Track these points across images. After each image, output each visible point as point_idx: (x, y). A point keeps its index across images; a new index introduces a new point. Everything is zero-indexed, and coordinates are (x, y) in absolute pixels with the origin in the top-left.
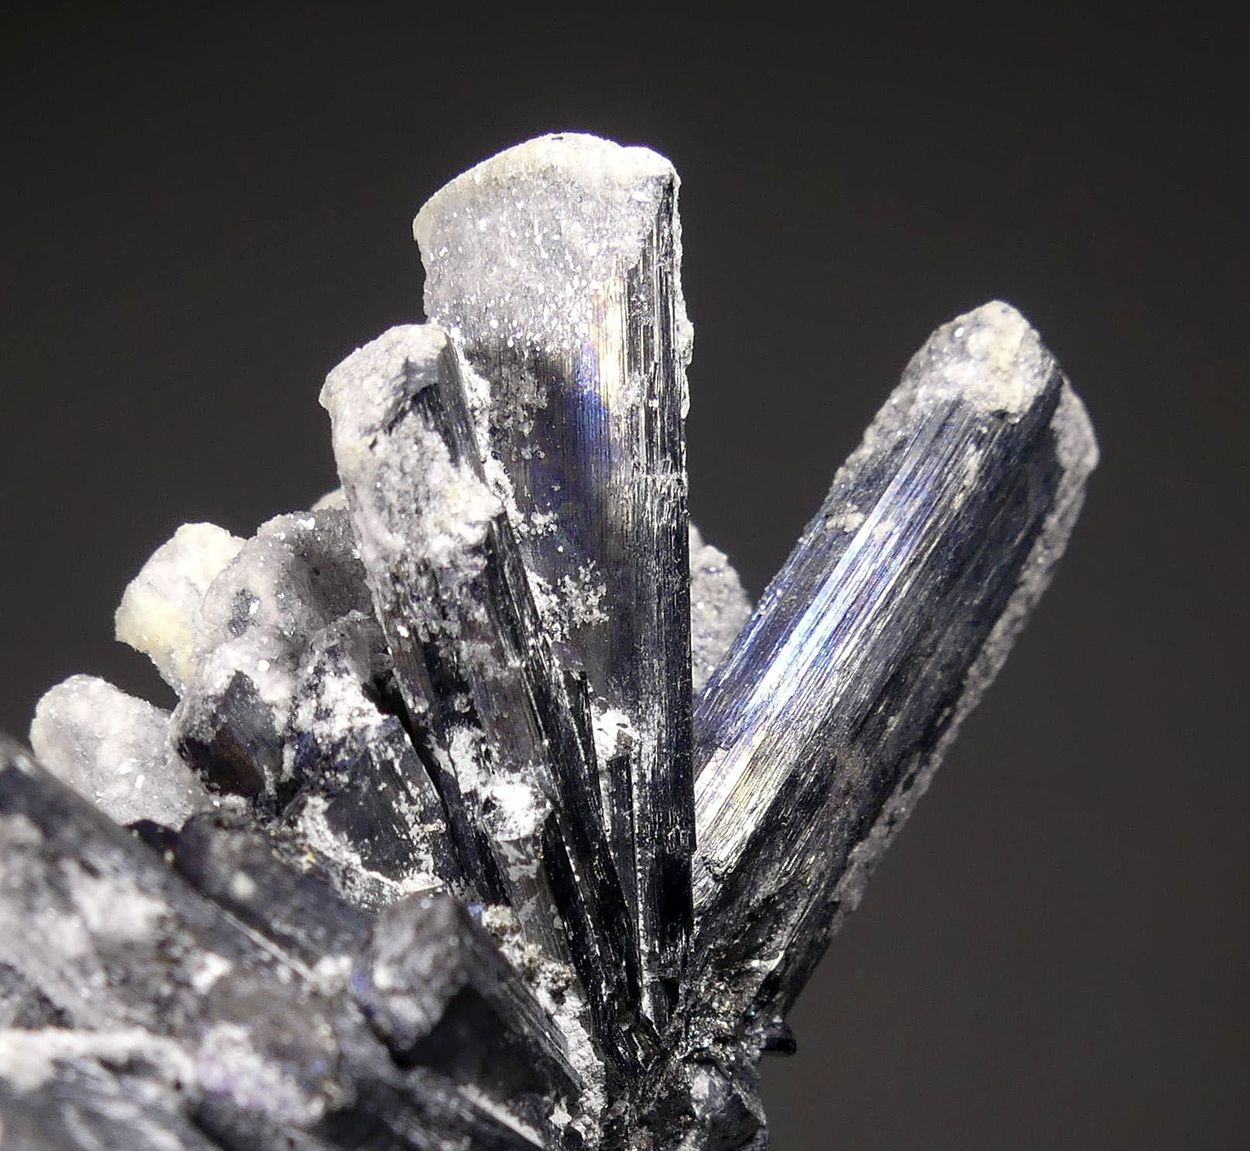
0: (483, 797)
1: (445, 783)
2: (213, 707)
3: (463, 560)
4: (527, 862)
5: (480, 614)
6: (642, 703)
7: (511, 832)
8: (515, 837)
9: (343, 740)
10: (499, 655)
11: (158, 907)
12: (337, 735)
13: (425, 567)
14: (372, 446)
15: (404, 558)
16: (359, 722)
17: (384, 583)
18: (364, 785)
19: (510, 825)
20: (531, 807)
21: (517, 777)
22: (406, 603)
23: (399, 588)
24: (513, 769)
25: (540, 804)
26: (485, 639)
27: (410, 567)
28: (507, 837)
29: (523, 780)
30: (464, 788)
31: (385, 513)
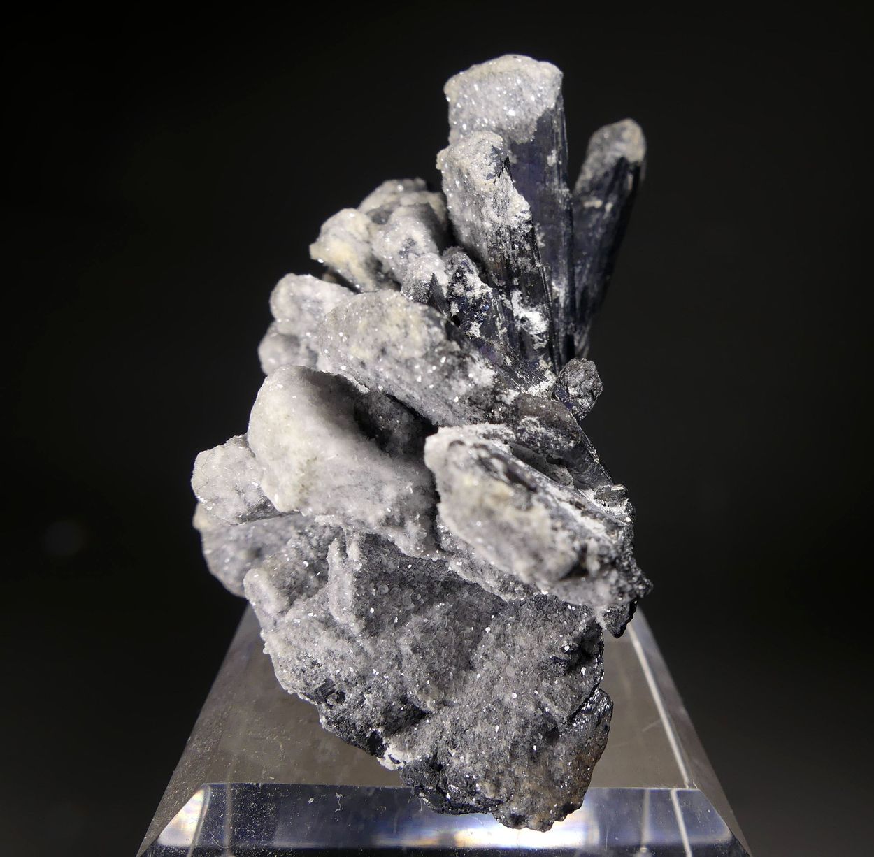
0: (520, 317)
1: (509, 313)
2: (428, 289)
3: (523, 226)
4: (543, 342)
5: (527, 247)
6: (560, 277)
7: (537, 331)
8: (539, 332)
9: (481, 299)
10: (533, 262)
11: (492, 373)
12: (477, 297)
13: (508, 228)
14: (494, 183)
15: (502, 226)
16: (485, 291)
17: (492, 236)
18: (490, 316)
19: (535, 328)
20: (542, 320)
21: (534, 309)
22: (500, 243)
23: (499, 238)
24: (533, 306)
25: (545, 320)
26: (528, 256)
27: (503, 230)
28: (536, 333)
29: (536, 310)
30: (515, 315)
31: (496, 209)
